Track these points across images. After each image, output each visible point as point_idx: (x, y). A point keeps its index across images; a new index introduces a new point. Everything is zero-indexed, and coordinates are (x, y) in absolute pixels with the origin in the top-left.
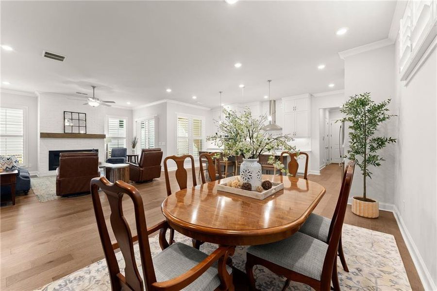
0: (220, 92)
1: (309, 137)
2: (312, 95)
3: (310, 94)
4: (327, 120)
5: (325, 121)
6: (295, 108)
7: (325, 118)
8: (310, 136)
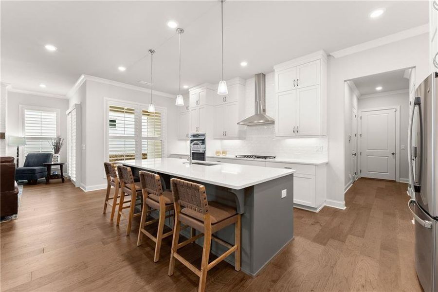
0: (151, 51)
1: (323, 136)
2: (329, 56)
3: (325, 51)
4: (355, 111)
5: (352, 112)
6: (296, 83)
7: (352, 106)
8: (326, 134)
